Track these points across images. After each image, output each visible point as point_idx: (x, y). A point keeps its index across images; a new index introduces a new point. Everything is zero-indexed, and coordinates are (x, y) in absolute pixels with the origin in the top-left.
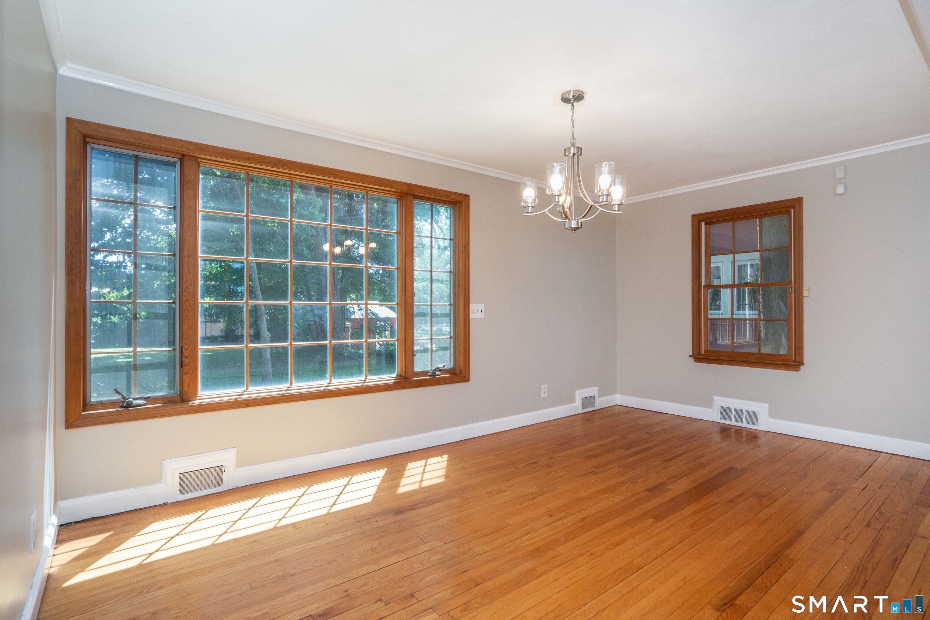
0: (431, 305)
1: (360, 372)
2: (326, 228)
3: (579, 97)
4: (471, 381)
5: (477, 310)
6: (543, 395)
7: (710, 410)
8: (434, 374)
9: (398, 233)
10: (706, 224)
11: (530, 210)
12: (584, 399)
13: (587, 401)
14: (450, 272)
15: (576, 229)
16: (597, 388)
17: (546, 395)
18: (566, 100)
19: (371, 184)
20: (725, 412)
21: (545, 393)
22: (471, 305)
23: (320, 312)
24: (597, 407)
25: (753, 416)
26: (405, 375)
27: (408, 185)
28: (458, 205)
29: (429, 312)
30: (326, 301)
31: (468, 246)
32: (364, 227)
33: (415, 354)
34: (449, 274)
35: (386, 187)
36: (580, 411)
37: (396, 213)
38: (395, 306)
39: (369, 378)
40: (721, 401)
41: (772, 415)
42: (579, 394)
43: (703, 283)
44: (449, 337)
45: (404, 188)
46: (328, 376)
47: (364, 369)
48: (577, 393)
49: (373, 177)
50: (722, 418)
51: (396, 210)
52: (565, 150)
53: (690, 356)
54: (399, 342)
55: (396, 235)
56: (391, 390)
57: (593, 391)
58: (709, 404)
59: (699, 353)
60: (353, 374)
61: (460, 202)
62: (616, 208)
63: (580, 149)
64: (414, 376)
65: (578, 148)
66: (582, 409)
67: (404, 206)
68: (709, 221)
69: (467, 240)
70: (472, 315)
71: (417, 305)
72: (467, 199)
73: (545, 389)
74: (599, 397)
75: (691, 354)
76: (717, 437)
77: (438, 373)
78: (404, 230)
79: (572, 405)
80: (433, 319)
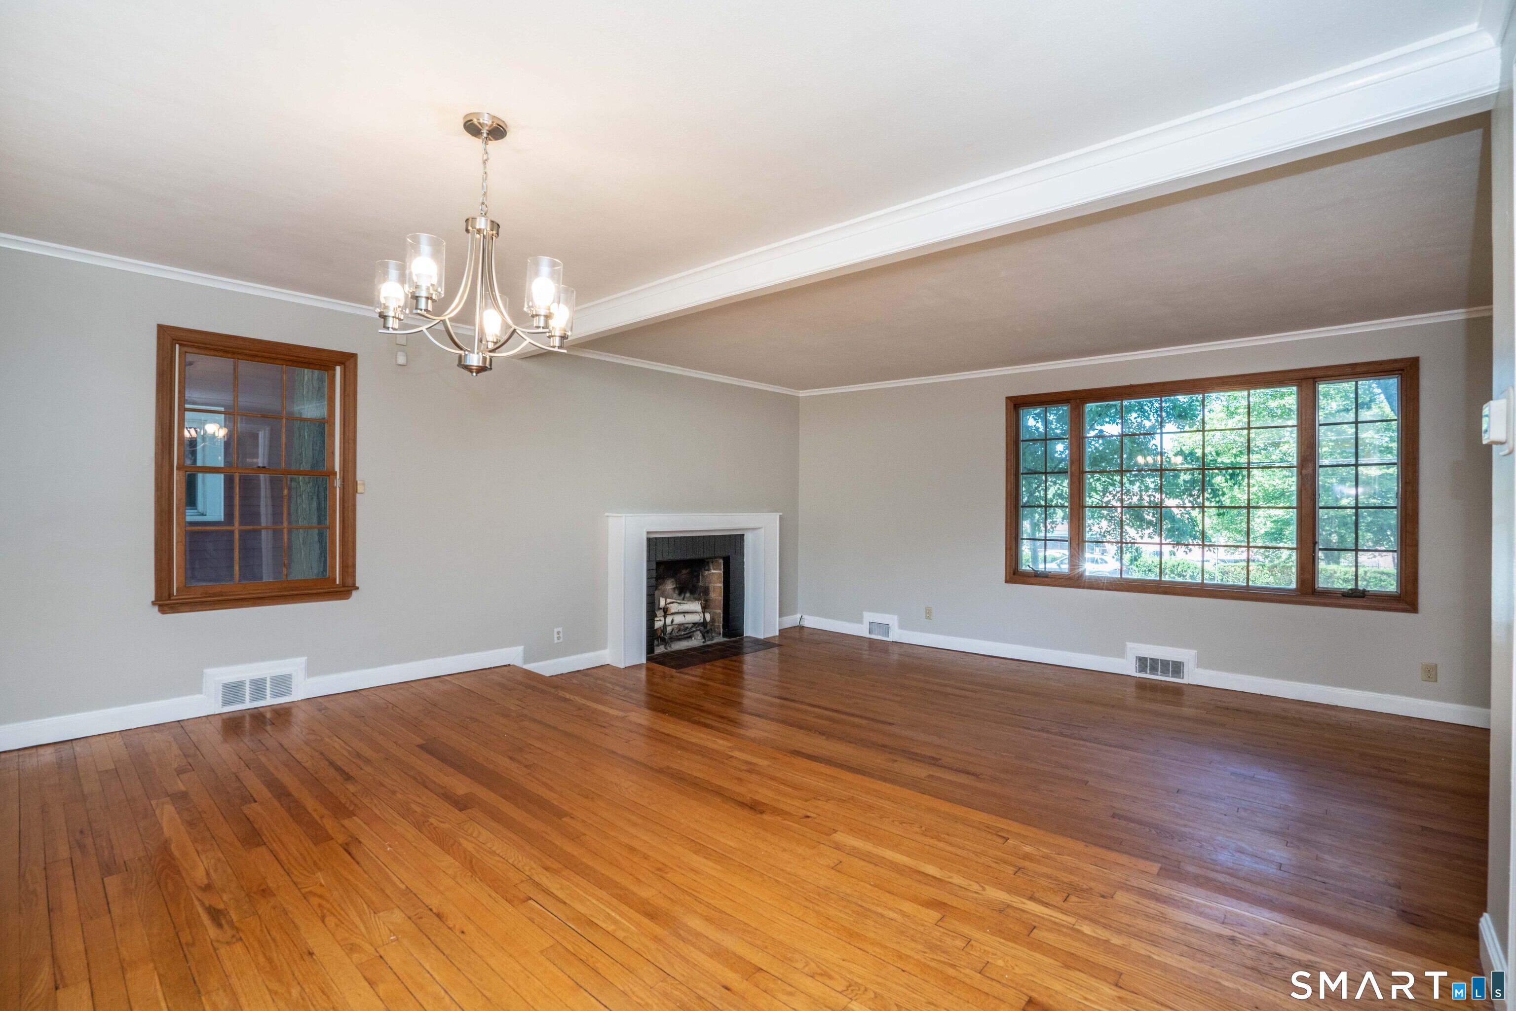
3: (498, 132)
15: (481, 369)
18: (472, 128)
20: (232, 691)
52: (467, 220)
63: (496, 226)
65: (492, 222)
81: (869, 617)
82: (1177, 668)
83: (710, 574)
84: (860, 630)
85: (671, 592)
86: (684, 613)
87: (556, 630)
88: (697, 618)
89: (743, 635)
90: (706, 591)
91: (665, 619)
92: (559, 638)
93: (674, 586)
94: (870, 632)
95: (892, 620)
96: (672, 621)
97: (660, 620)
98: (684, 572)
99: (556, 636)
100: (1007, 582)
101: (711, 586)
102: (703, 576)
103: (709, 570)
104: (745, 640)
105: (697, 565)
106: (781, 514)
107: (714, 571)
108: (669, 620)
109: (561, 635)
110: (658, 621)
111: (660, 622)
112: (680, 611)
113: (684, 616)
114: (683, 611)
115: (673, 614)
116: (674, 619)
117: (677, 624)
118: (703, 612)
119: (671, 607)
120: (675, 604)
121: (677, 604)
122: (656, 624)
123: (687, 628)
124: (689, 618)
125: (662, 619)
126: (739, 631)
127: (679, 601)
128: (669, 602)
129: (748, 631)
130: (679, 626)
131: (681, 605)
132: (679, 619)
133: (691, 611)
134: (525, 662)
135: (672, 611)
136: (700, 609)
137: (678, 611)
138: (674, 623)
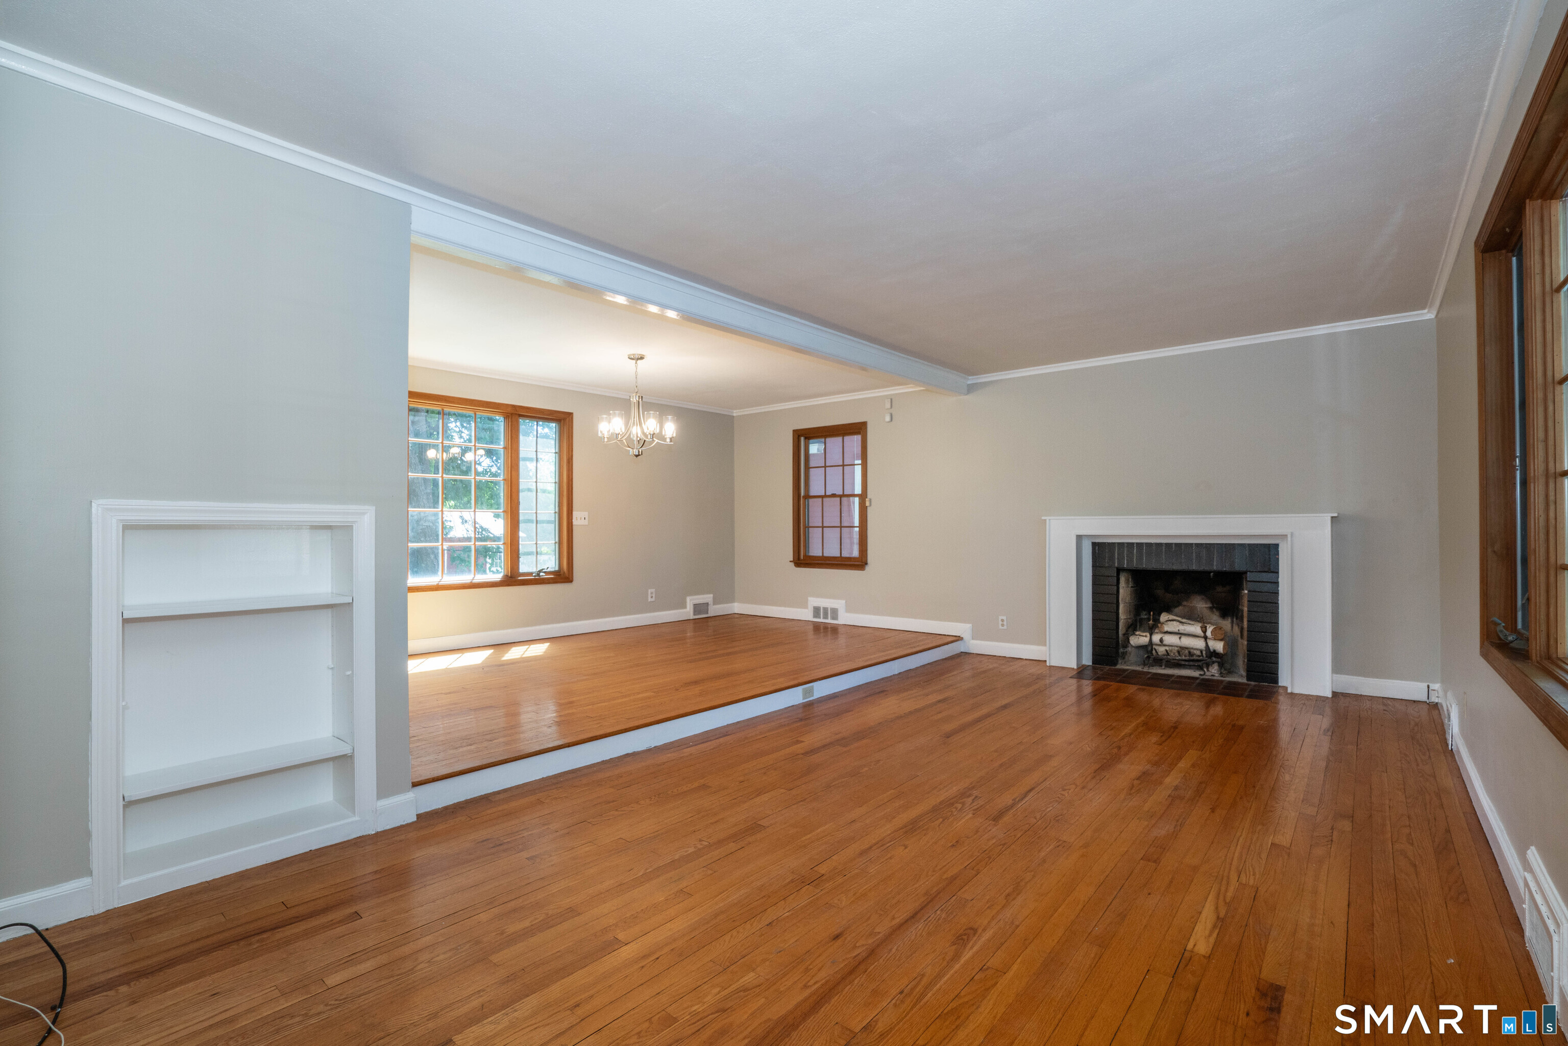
0: (536, 513)
1: (470, 571)
2: (438, 445)
3: (642, 358)
4: (573, 582)
5: (581, 519)
6: (650, 599)
7: (806, 610)
8: (538, 575)
9: (505, 448)
10: (806, 438)
11: (606, 440)
12: (695, 605)
13: (699, 608)
14: (555, 483)
15: (637, 455)
16: (712, 595)
17: (653, 599)
18: (631, 359)
19: (479, 407)
20: (817, 611)
21: (652, 597)
22: (574, 513)
23: (433, 518)
24: (711, 614)
25: (835, 613)
26: (511, 575)
27: (513, 406)
28: (562, 421)
29: (535, 519)
30: (438, 508)
31: (572, 459)
32: (473, 444)
33: (520, 556)
34: (554, 484)
35: (493, 409)
36: (692, 617)
37: (502, 430)
38: (502, 514)
39: (476, 576)
40: (814, 602)
41: (849, 609)
42: (690, 600)
43: (802, 494)
44: (554, 542)
45: (509, 410)
46: (440, 573)
47: (473, 568)
48: (688, 599)
49: (481, 401)
50: (815, 616)
51: (502, 427)
53: (790, 561)
54: (505, 546)
55: (502, 450)
56: (497, 586)
57: (707, 598)
58: (804, 605)
59: (799, 558)
60: (462, 572)
61: (564, 419)
62: (668, 440)
64: (520, 576)
66: (694, 615)
67: (510, 425)
68: (808, 436)
69: (571, 454)
70: (575, 522)
71: (523, 513)
72: (571, 416)
73: (652, 593)
74: (714, 604)
75: (792, 560)
76: (811, 635)
77: (541, 574)
78: (510, 446)
79: (684, 610)
80: (538, 525)
83: (1244, 595)
85: (1207, 611)
86: (1180, 634)
87: (1000, 618)
88: (1199, 644)
89: (1278, 683)
90: (1242, 617)
91: (1152, 637)
92: (1003, 625)
96: (1161, 640)
99: (1001, 623)
101: (1244, 609)
102: (1242, 597)
103: (1243, 589)
104: (1281, 689)
106: (1335, 515)
107: (1245, 591)
109: (1005, 623)
110: (1143, 636)
111: (1145, 638)
112: (1181, 632)
113: (1180, 638)
114: (1185, 632)
115: (1167, 632)
116: (1164, 638)
117: (1177, 647)
118: (1206, 638)
119: (1168, 624)
120: (1175, 622)
121: (1178, 623)
122: (1140, 639)
123: (1190, 654)
124: (1187, 642)
125: (1148, 635)
126: (1271, 676)
127: (1184, 620)
128: (1170, 619)
129: (1284, 680)
130: (1182, 649)
131: (1183, 625)
132: (1170, 640)
133: (1197, 635)
134: (973, 639)
135: (1166, 628)
136: (1202, 634)
137: (1177, 631)
138: (1164, 643)
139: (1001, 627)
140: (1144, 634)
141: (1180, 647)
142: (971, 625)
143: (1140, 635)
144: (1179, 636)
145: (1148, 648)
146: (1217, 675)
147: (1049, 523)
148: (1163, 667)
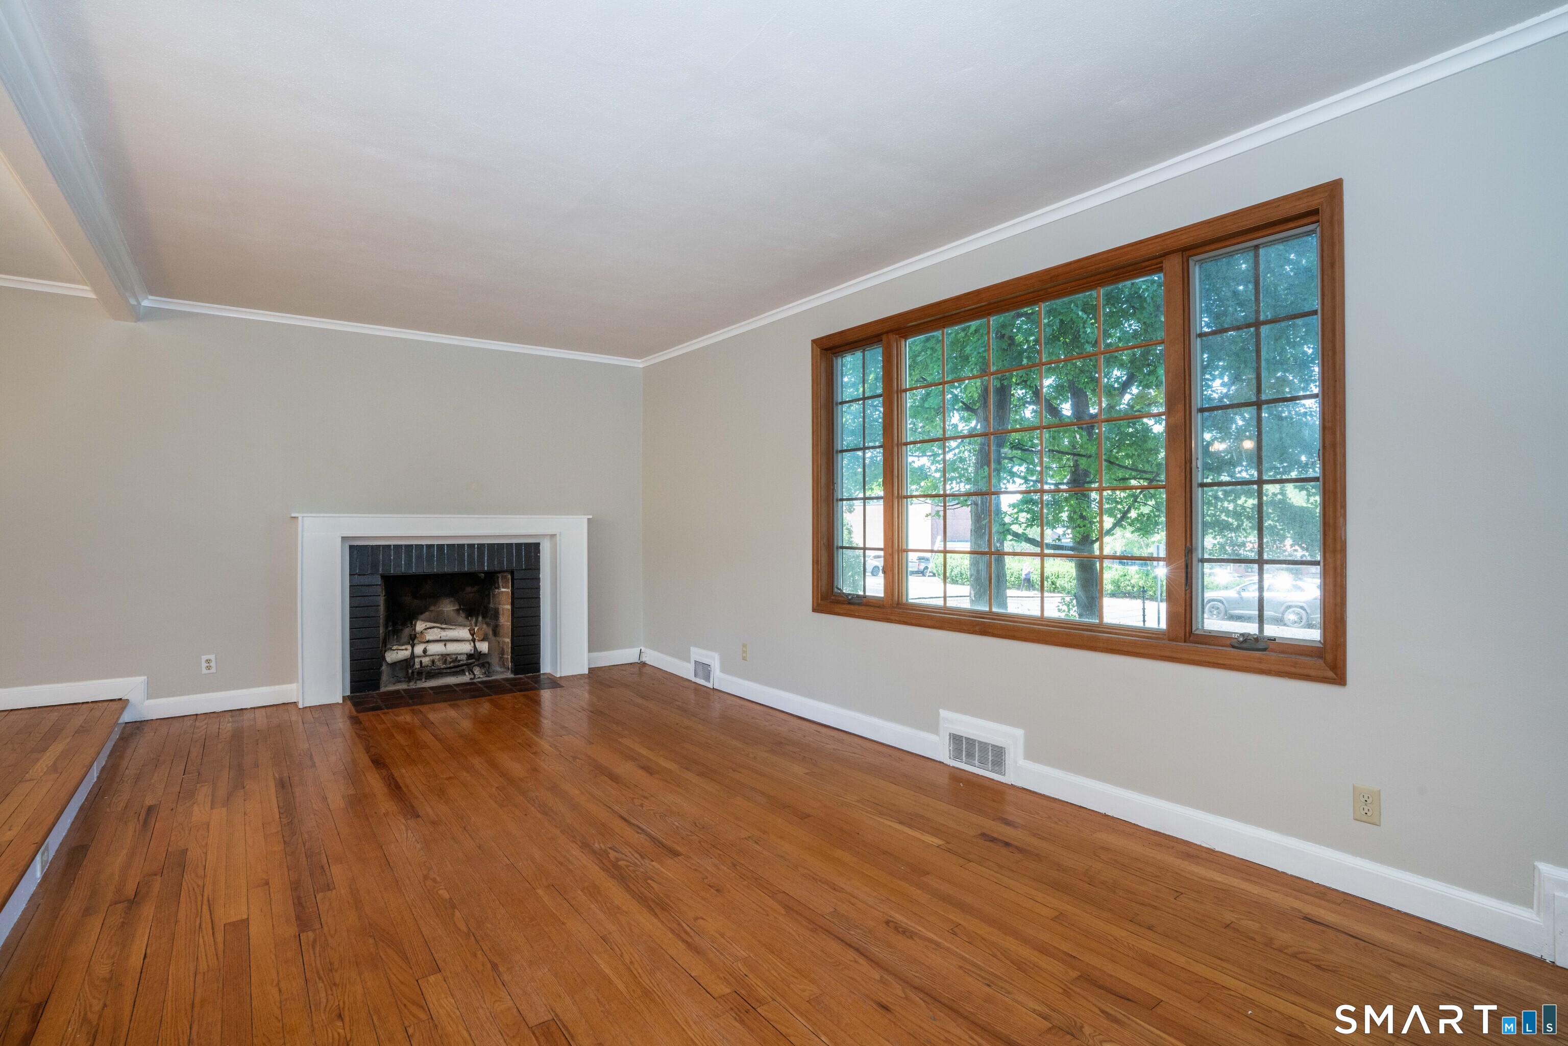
81: (698, 654)
82: (998, 756)
83: (499, 593)
84: (685, 670)
85: (453, 614)
86: (445, 641)
87: (204, 658)
88: (467, 648)
89: (539, 671)
90: (496, 615)
91: (413, 648)
92: (209, 668)
93: (457, 607)
94: (696, 675)
95: (714, 660)
96: (425, 651)
97: (406, 649)
98: (469, 589)
99: (204, 665)
100: (814, 610)
101: (501, 607)
102: (494, 596)
103: (498, 588)
104: (542, 677)
105: (487, 581)
106: (591, 517)
107: (503, 590)
108: (419, 649)
109: (213, 664)
110: (402, 650)
111: (405, 651)
112: (442, 638)
113: (445, 645)
114: (447, 638)
115: (428, 642)
116: (427, 648)
117: (438, 655)
118: (474, 640)
119: (428, 633)
120: (435, 629)
121: (439, 630)
122: (397, 654)
123: (456, 660)
124: (452, 648)
125: (409, 647)
126: (535, 666)
127: (444, 626)
128: (428, 626)
129: (546, 667)
130: (444, 657)
131: (445, 631)
132: (435, 649)
133: (459, 639)
134: (149, 697)
135: (428, 637)
136: (470, 637)
137: (439, 639)
138: (428, 653)
139: (204, 671)
140: (403, 647)
141: (442, 655)
142: (146, 677)
143: (398, 650)
144: (443, 643)
145: (407, 663)
146: (481, 676)
147: (303, 522)
148: (423, 680)
